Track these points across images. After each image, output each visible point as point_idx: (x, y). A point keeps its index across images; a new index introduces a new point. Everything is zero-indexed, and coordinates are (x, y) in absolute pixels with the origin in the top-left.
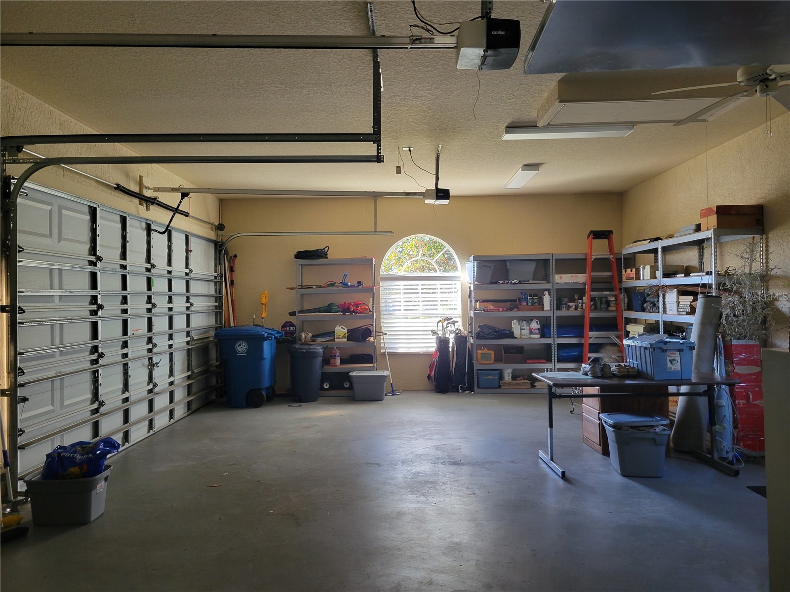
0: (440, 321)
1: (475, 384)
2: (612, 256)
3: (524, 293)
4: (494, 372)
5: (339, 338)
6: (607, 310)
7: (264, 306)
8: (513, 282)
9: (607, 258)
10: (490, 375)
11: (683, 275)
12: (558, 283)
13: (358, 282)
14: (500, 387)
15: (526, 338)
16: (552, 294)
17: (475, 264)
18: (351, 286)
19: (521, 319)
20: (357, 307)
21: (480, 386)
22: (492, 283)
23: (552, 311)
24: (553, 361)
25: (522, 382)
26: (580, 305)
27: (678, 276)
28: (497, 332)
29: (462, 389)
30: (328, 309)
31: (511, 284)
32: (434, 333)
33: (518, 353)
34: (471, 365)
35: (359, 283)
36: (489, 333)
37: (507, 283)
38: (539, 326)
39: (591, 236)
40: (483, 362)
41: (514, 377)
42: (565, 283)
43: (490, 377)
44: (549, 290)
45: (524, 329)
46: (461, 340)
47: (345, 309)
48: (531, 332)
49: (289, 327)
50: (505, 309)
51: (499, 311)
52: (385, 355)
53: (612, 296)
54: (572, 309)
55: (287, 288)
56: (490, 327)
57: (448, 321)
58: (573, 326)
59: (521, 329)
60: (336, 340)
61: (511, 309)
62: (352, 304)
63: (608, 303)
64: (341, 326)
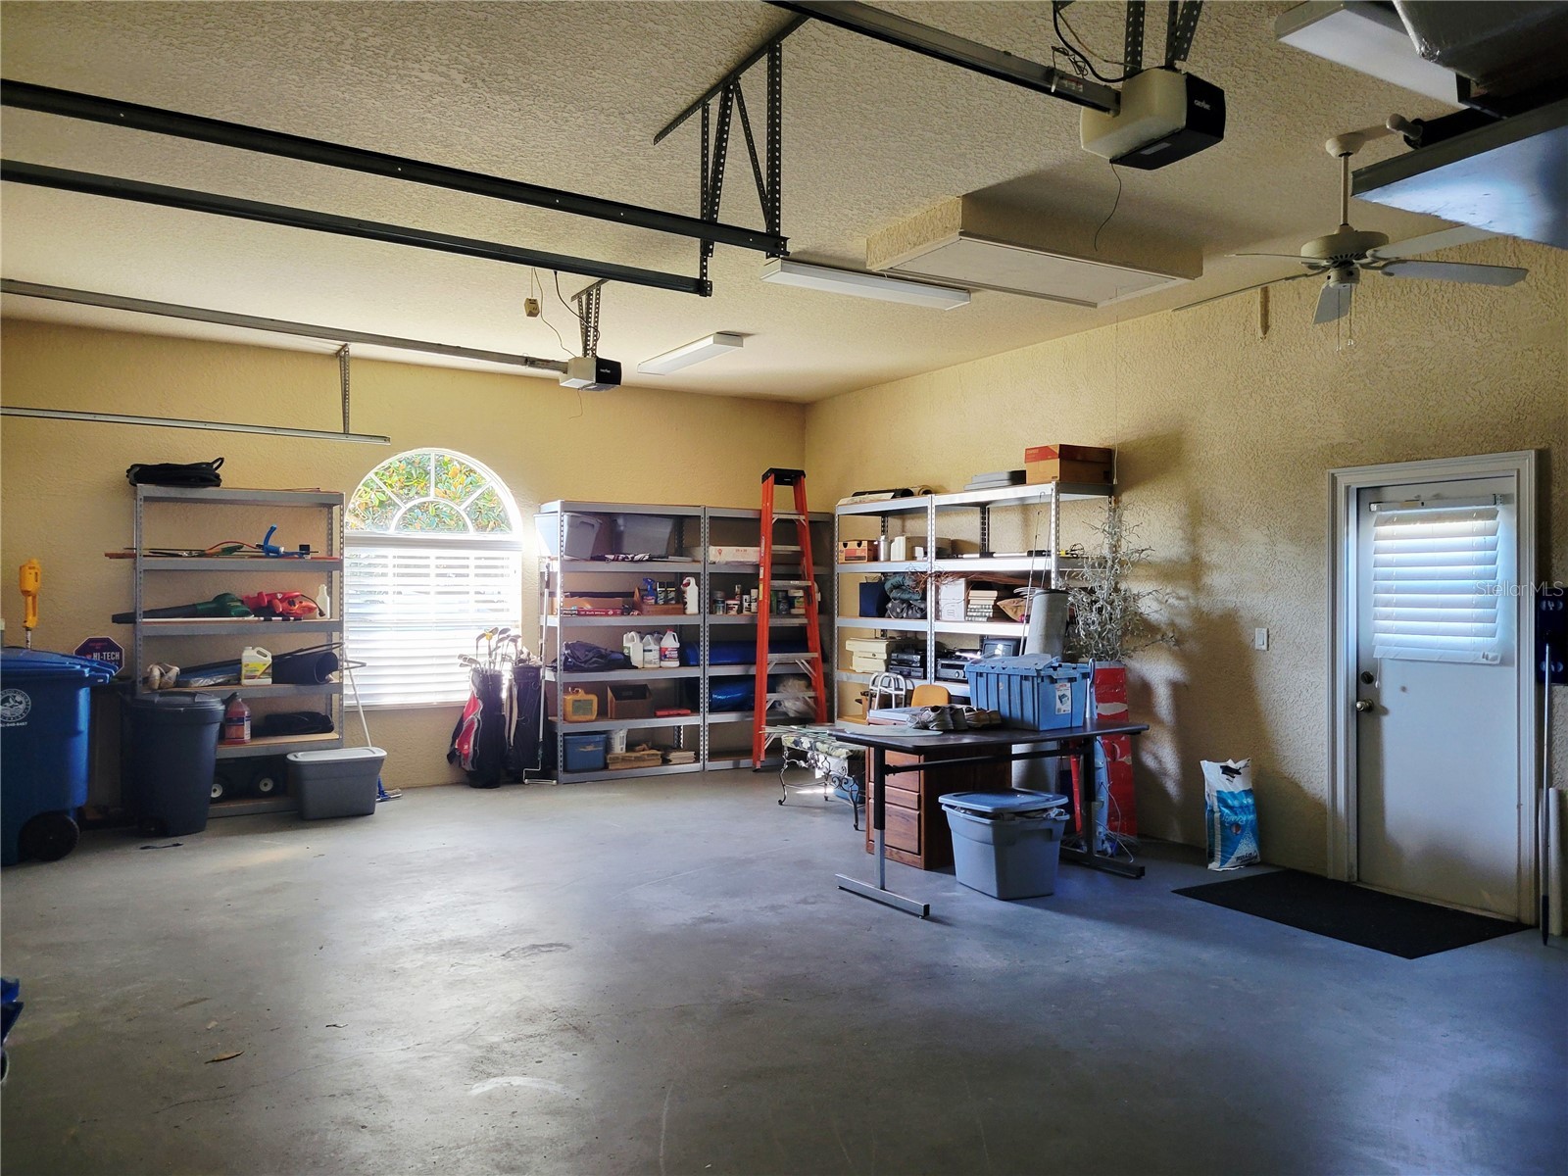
0: (483, 636)
1: (560, 764)
2: (802, 518)
3: (649, 579)
4: (598, 738)
5: (253, 677)
6: (790, 615)
7: (30, 598)
8: (637, 558)
9: (792, 520)
10: (589, 744)
11: (978, 555)
12: (714, 563)
13: (300, 546)
14: (606, 767)
15: (653, 669)
16: (702, 582)
17: (566, 518)
18: (287, 555)
19: (642, 632)
20: (292, 603)
21: (569, 768)
22: (593, 559)
23: (702, 615)
24: (701, 710)
25: (648, 755)
26: (746, 604)
27: (964, 556)
28: (601, 656)
29: (530, 776)
30: (220, 606)
31: (632, 560)
32: (467, 660)
33: (637, 698)
34: (550, 727)
35: (305, 549)
36: (587, 658)
37: (623, 560)
38: (678, 645)
39: (771, 479)
40: (575, 718)
41: (630, 747)
42: (727, 563)
43: (590, 748)
44: (696, 576)
45: (651, 651)
46: (527, 675)
47: (263, 607)
48: (663, 656)
49: (101, 651)
50: (619, 612)
51: (607, 615)
52: (358, 712)
53: (798, 588)
54: (733, 612)
55: (106, 555)
56: (589, 648)
57: (501, 636)
58: (735, 644)
59: (644, 651)
60: (245, 682)
61: (626, 612)
62: (279, 596)
63: (790, 602)
64: (258, 649)
